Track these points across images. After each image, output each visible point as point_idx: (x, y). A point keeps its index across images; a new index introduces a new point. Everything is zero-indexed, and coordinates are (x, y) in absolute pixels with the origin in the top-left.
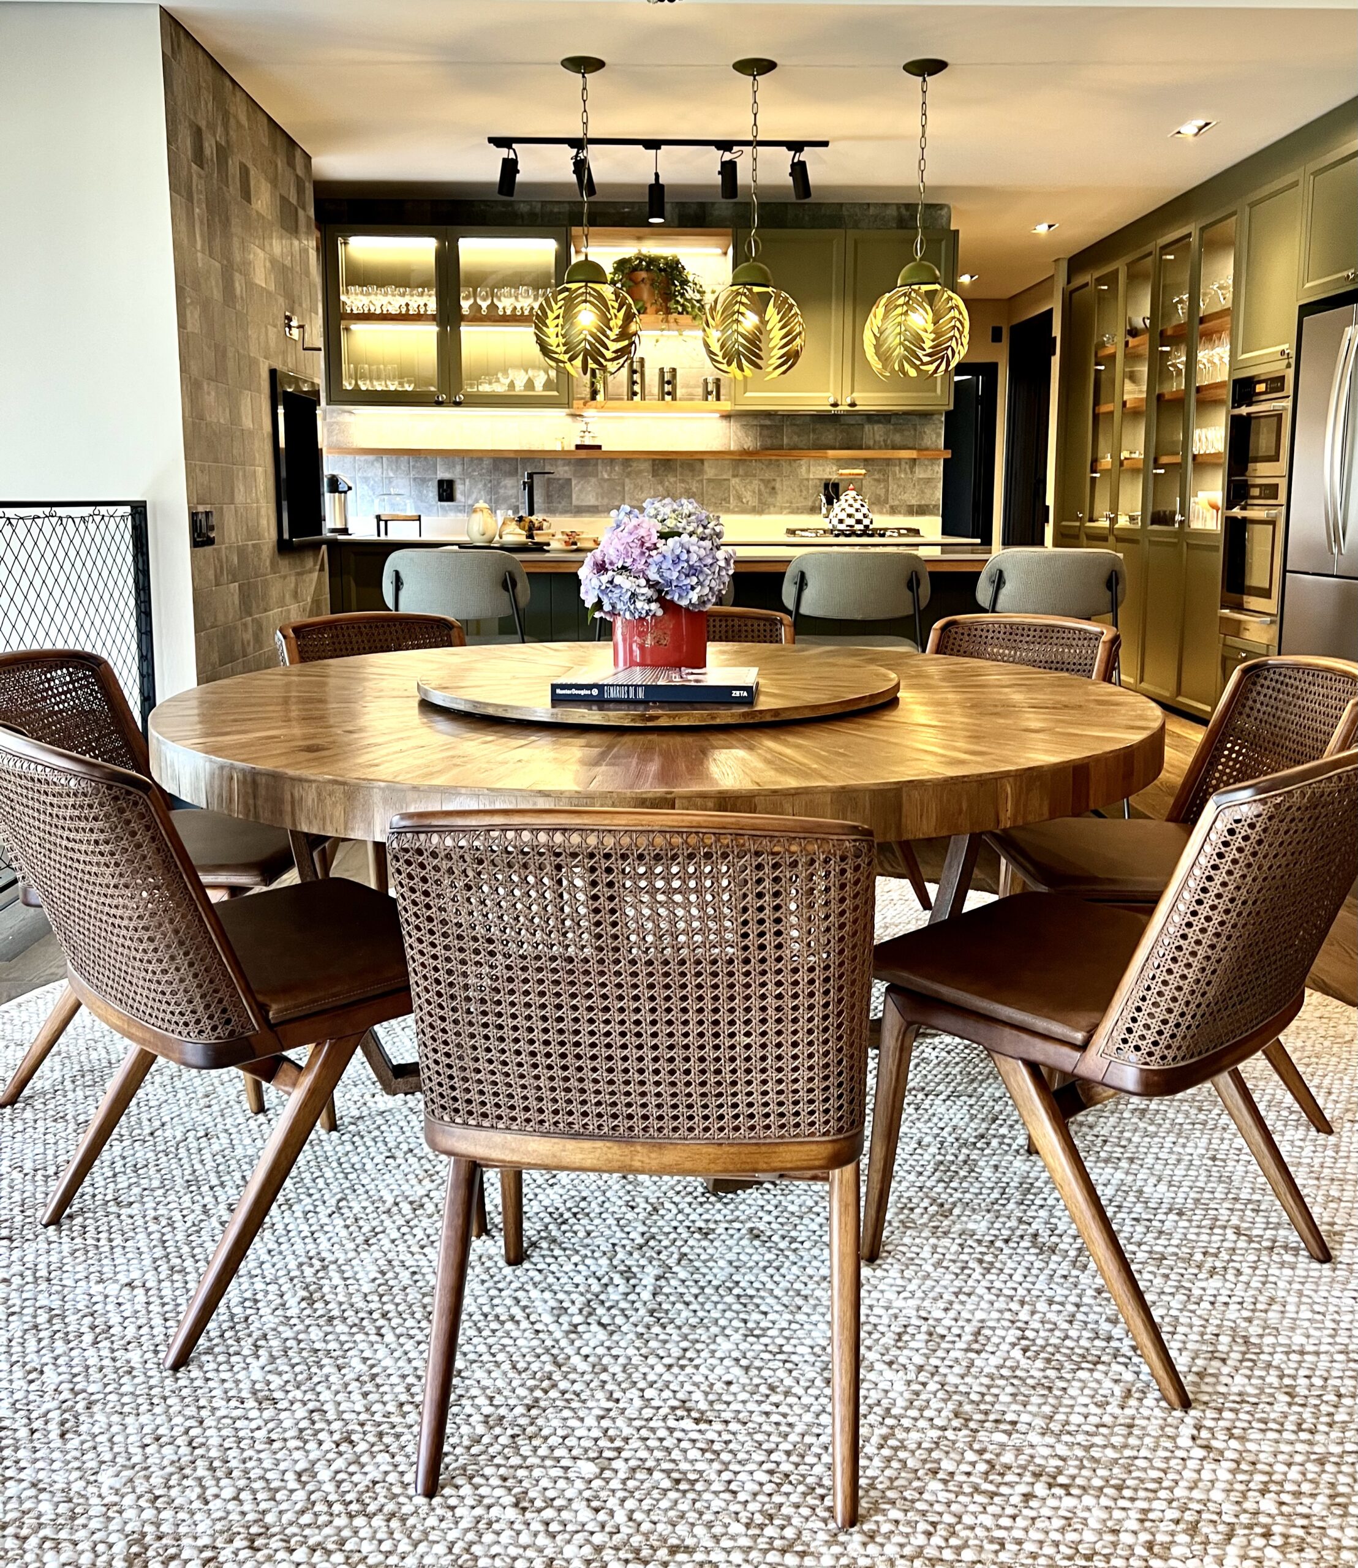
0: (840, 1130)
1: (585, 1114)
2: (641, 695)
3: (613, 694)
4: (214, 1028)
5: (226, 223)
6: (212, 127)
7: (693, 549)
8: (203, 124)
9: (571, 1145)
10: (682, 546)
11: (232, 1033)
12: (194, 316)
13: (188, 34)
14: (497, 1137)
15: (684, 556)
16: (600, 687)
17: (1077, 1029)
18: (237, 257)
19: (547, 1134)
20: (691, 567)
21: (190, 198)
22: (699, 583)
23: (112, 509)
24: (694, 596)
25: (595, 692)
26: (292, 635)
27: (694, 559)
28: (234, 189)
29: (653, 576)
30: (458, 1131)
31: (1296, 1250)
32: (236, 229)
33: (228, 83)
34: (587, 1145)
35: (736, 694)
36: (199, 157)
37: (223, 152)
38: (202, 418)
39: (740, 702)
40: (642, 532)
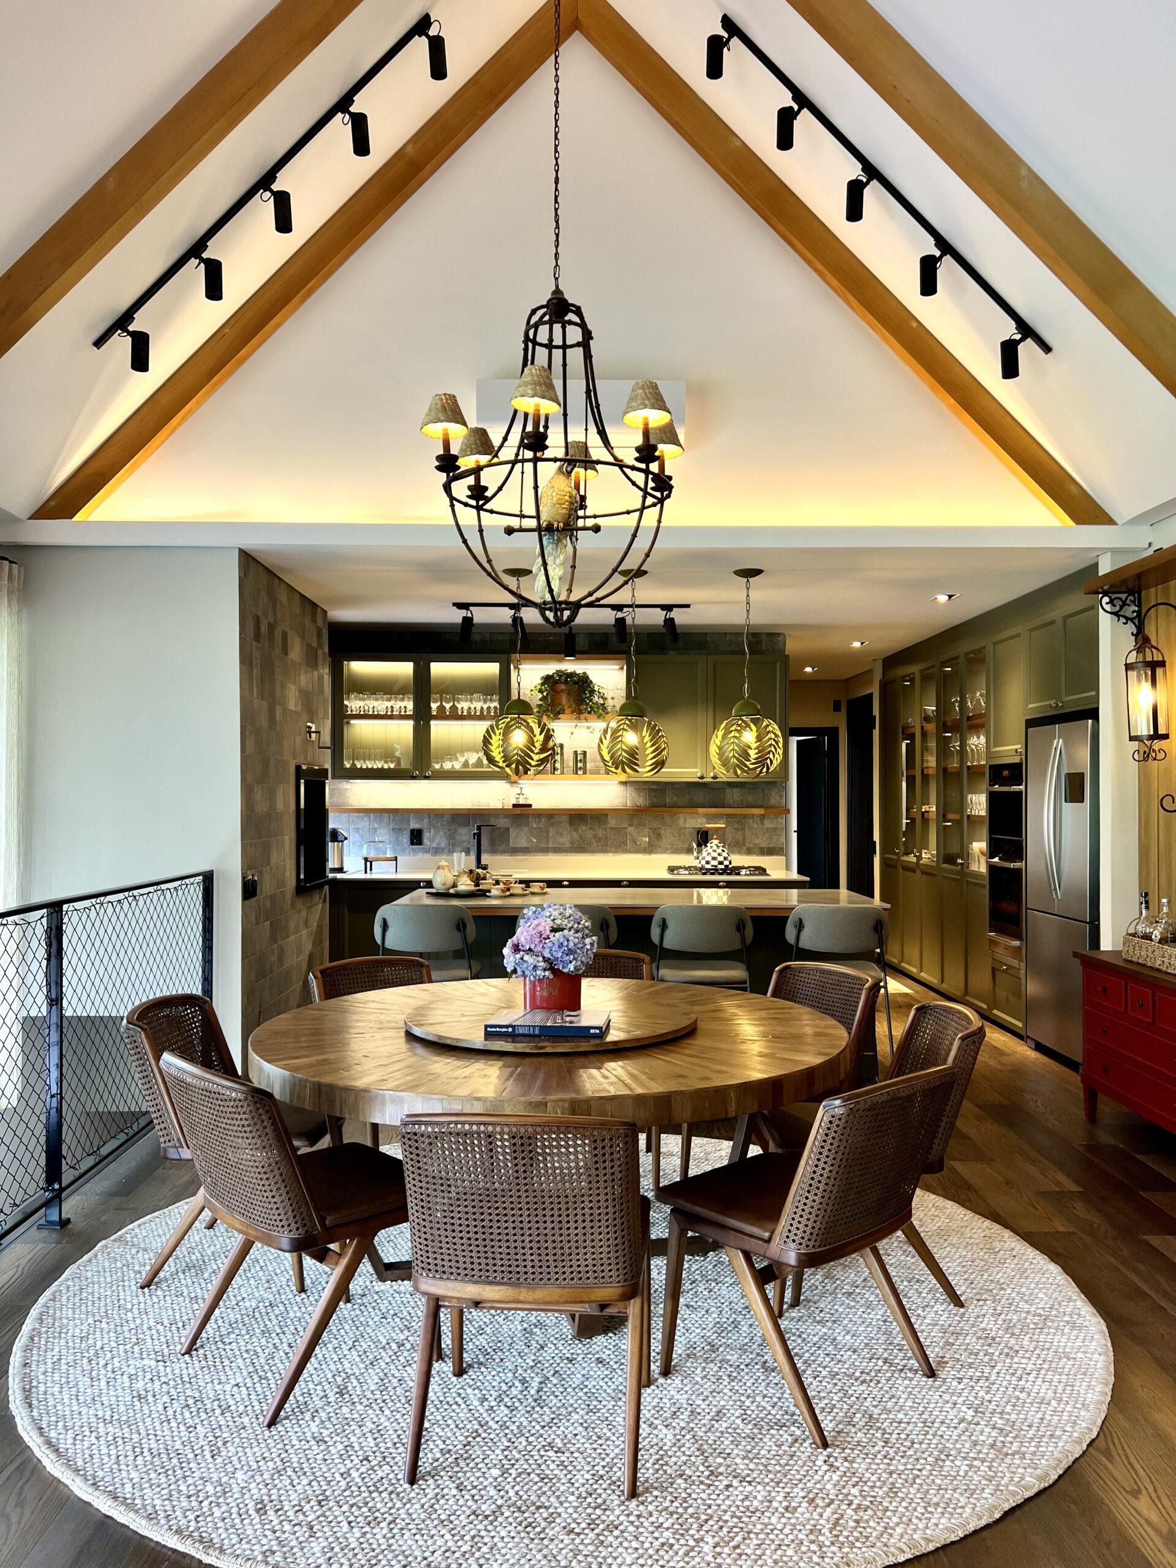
0: (626, 1280)
1: (495, 1271)
2: (537, 1032)
3: (521, 1031)
4: (298, 1229)
5: (272, 674)
6: (266, 614)
7: (571, 938)
8: (260, 613)
9: (488, 1288)
10: (564, 937)
11: (307, 1232)
12: (250, 742)
13: (253, 558)
14: (450, 1284)
15: (565, 943)
16: (513, 1027)
17: (766, 1231)
18: (278, 692)
19: (476, 1282)
20: (569, 950)
21: (251, 666)
22: (574, 959)
23: (192, 880)
24: (571, 967)
25: (510, 1030)
26: (319, 975)
27: (571, 945)
28: (278, 651)
29: (547, 954)
30: (430, 1281)
31: (916, 1371)
32: (278, 677)
33: (276, 581)
34: (497, 1288)
35: (592, 1031)
36: (257, 637)
37: (272, 627)
38: (252, 810)
39: (595, 1036)
40: (541, 928)
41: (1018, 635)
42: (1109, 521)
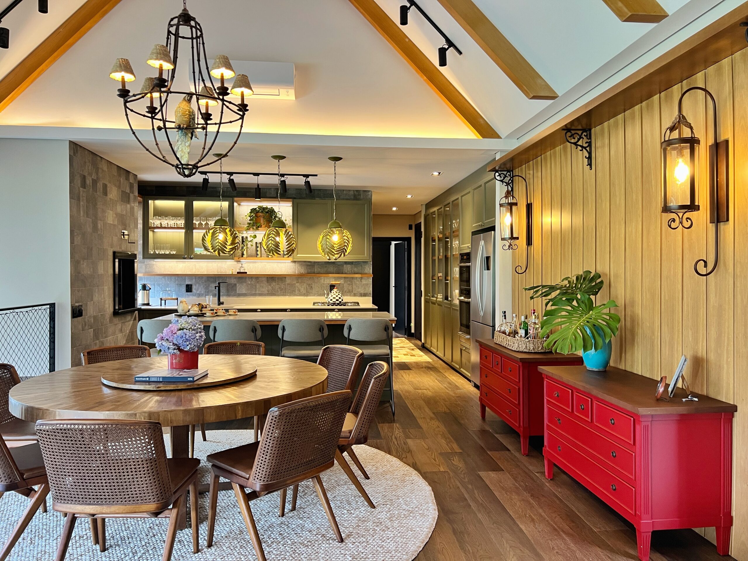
0: (158, 501)
1: (90, 498)
2: (161, 380)
3: (153, 380)
4: (6, 480)
5: (95, 205)
6: (90, 174)
7: (188, 334)
8: (86, 174)
9: (87, 507)
10: (184, 333)
12: (78, 240)
13: (81, 147)
14: (69, 506)
15: (184, 336)
16: (149, 377)
18: (100, 214)
19: (82, 504)
20: (187, 339)
21: (79, 200)
22: (189, 344)
23: (40, 307)
24: (188, 348)
25: (148, 379)
26: (86, 354)
27: (187, 337)
28: (100, 193)
29: (175, 342)
30: (59, 504)
32: (100, 205)
33: (99, 158)
34: (91, 507)
35: (189, 379)
36: (84, 185)
37: (95, 182)
38: (79, 273)
39: (190, 382)
40: (172, 329)
41: (469, 192)
42: (499, 137)
